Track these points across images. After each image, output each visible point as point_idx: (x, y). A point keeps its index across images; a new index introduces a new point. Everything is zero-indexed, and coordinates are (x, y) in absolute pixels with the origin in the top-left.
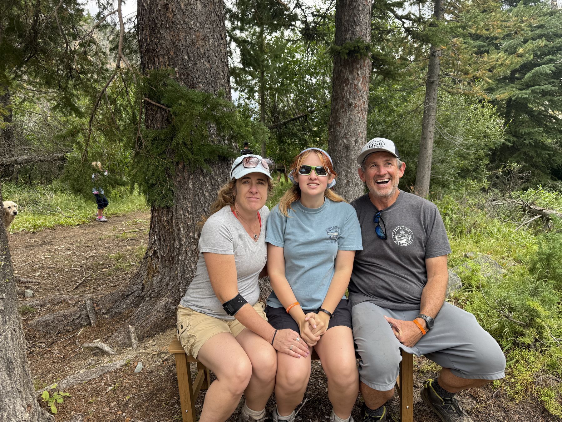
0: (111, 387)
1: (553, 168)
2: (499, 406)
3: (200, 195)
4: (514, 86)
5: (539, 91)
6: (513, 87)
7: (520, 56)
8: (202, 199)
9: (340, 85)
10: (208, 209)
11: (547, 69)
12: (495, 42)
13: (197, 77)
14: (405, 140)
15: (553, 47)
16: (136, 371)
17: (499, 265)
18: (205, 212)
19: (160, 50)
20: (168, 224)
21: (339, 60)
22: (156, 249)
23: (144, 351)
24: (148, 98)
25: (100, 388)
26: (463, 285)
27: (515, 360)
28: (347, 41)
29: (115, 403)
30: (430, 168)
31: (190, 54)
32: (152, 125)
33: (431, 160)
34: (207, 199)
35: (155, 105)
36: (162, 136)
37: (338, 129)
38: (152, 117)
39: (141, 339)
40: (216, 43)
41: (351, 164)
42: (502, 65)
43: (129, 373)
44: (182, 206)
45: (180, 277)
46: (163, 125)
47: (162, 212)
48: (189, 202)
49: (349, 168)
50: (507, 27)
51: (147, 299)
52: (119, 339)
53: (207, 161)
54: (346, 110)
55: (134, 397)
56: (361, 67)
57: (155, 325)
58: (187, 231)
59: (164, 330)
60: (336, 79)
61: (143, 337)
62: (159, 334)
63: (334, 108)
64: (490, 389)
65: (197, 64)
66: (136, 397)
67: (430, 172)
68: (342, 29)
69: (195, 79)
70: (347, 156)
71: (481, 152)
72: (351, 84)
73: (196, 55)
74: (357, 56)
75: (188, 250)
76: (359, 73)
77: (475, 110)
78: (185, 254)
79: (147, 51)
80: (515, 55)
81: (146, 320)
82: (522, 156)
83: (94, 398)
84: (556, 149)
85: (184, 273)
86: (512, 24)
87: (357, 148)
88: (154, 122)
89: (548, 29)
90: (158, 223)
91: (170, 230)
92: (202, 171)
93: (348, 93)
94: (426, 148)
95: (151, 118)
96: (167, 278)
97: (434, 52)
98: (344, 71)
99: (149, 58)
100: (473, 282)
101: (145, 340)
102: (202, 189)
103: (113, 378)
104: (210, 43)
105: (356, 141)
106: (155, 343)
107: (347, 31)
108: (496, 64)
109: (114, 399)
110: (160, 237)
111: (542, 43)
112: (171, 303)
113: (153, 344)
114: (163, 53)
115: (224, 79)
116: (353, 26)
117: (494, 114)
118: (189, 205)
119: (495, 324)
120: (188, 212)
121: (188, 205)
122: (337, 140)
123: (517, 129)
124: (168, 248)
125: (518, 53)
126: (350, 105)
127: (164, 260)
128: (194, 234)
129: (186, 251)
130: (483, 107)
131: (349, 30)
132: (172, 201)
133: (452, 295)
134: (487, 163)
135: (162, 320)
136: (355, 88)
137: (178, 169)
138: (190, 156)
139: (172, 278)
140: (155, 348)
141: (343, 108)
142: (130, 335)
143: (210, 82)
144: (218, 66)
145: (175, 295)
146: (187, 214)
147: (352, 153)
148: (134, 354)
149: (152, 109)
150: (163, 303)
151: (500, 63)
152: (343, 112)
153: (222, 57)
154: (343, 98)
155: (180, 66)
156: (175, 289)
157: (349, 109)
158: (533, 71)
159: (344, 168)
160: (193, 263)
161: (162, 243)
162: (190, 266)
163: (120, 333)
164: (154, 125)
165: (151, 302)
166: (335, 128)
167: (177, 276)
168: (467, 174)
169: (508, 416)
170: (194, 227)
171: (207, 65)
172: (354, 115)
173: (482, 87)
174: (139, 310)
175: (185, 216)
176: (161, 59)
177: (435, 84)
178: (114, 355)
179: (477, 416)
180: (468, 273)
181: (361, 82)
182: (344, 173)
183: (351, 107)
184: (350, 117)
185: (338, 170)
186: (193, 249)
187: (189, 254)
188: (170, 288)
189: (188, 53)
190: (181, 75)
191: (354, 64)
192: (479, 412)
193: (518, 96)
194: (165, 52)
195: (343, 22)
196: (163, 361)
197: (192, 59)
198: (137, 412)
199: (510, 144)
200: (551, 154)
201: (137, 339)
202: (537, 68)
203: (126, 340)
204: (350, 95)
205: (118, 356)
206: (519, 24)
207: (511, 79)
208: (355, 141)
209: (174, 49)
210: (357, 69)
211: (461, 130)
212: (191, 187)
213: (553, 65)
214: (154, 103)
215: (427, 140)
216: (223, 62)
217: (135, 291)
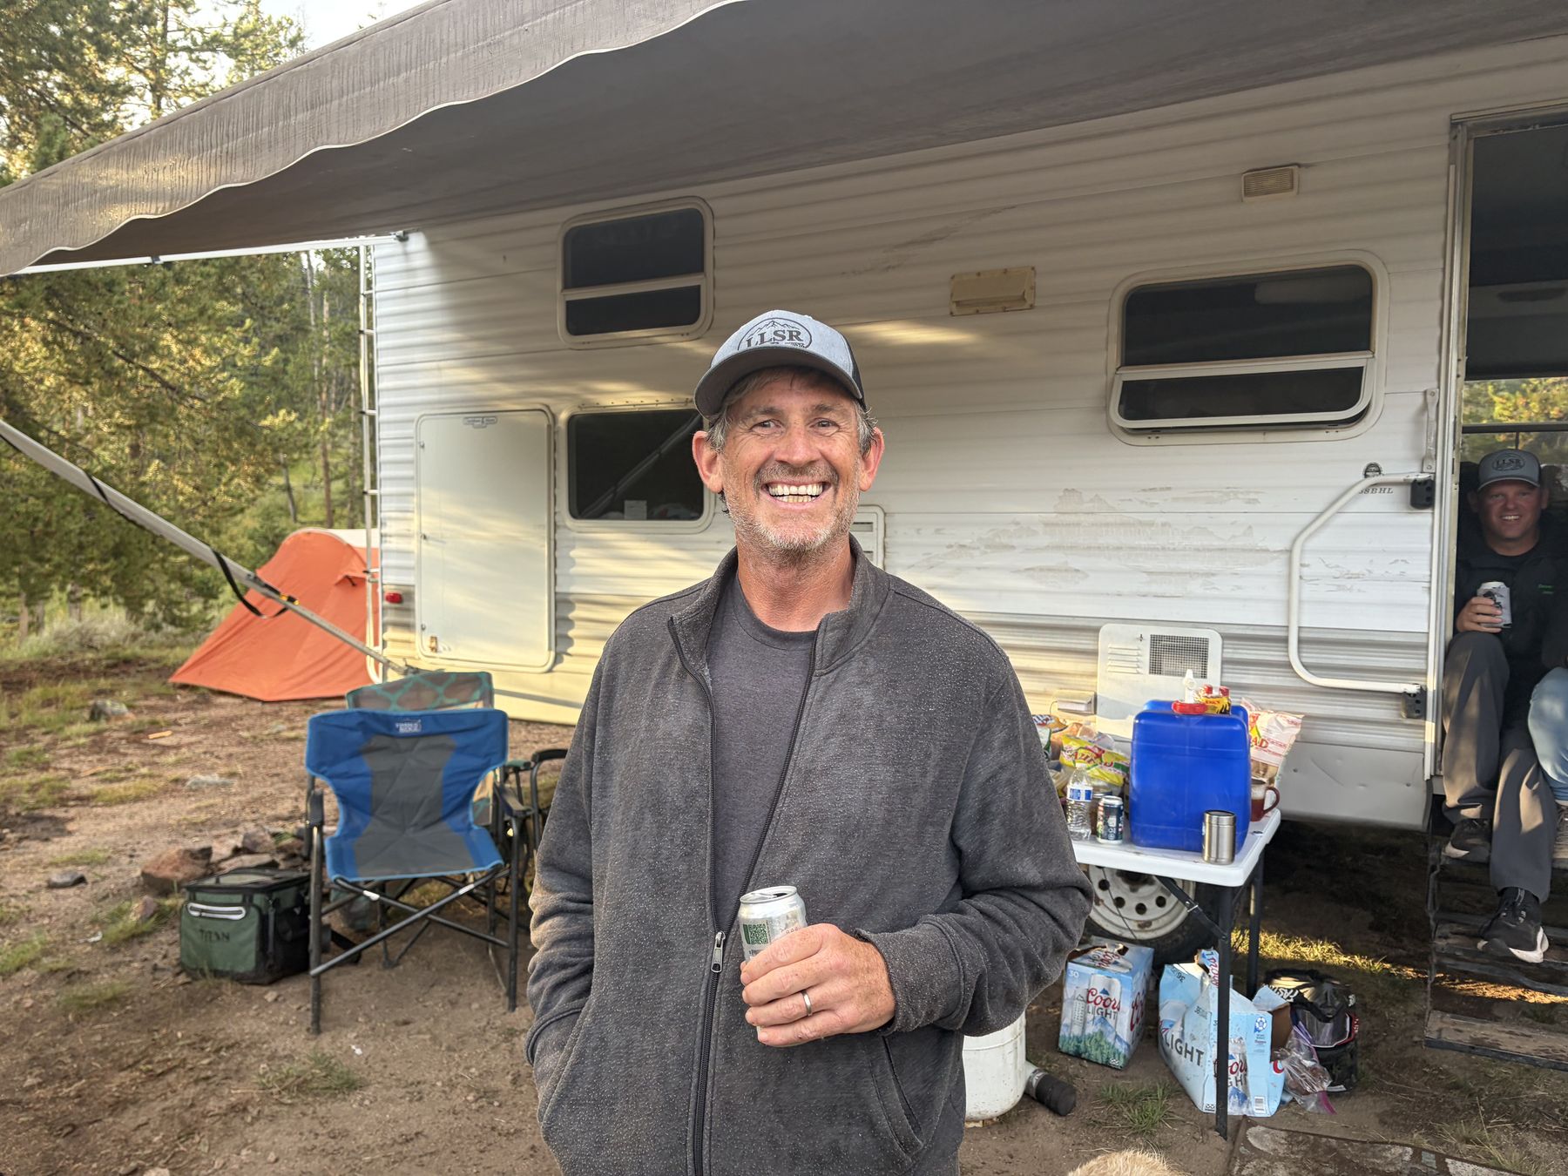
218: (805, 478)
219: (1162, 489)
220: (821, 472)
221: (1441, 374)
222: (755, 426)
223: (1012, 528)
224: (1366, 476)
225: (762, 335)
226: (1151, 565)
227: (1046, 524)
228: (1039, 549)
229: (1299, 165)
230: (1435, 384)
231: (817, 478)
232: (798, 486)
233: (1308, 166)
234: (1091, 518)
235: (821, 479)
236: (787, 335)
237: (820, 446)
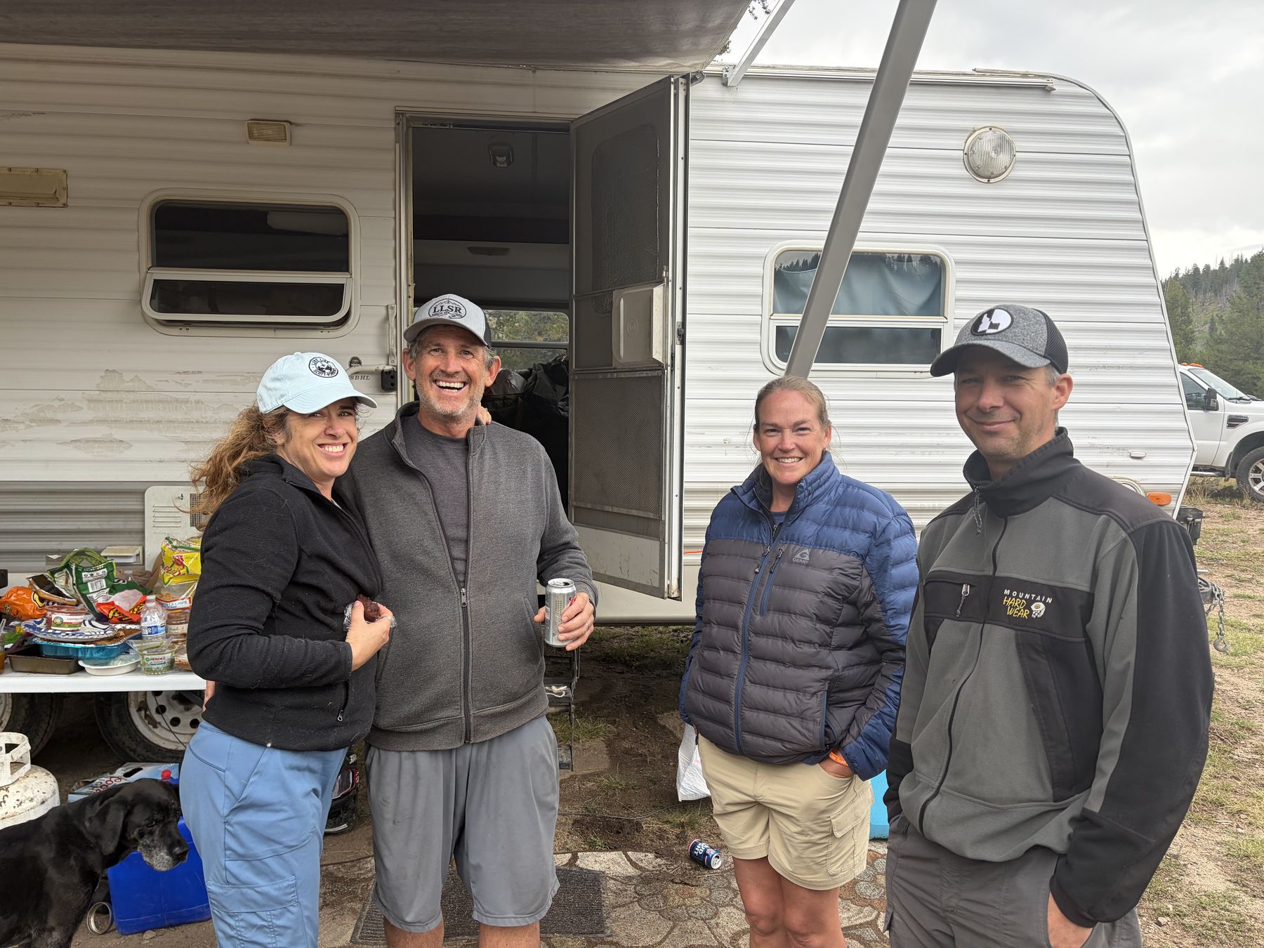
218: (454, 380)
219: (194, 372)
220: (463, 377)
221: (397, 293)
222: (431, 350)
223: (56, 404)
224: (351, 366)
225: (442, 307)
226: (188, 435)
227: (90, 401)
228: (84, 423)
229: (291, 123)
230: (394, 301)
231: (460, 380)
232: (450, 383)
233: (297, 125)
234: (131, 396)
235: (462, 380)
236: (454, 309)
237: (462, 365)
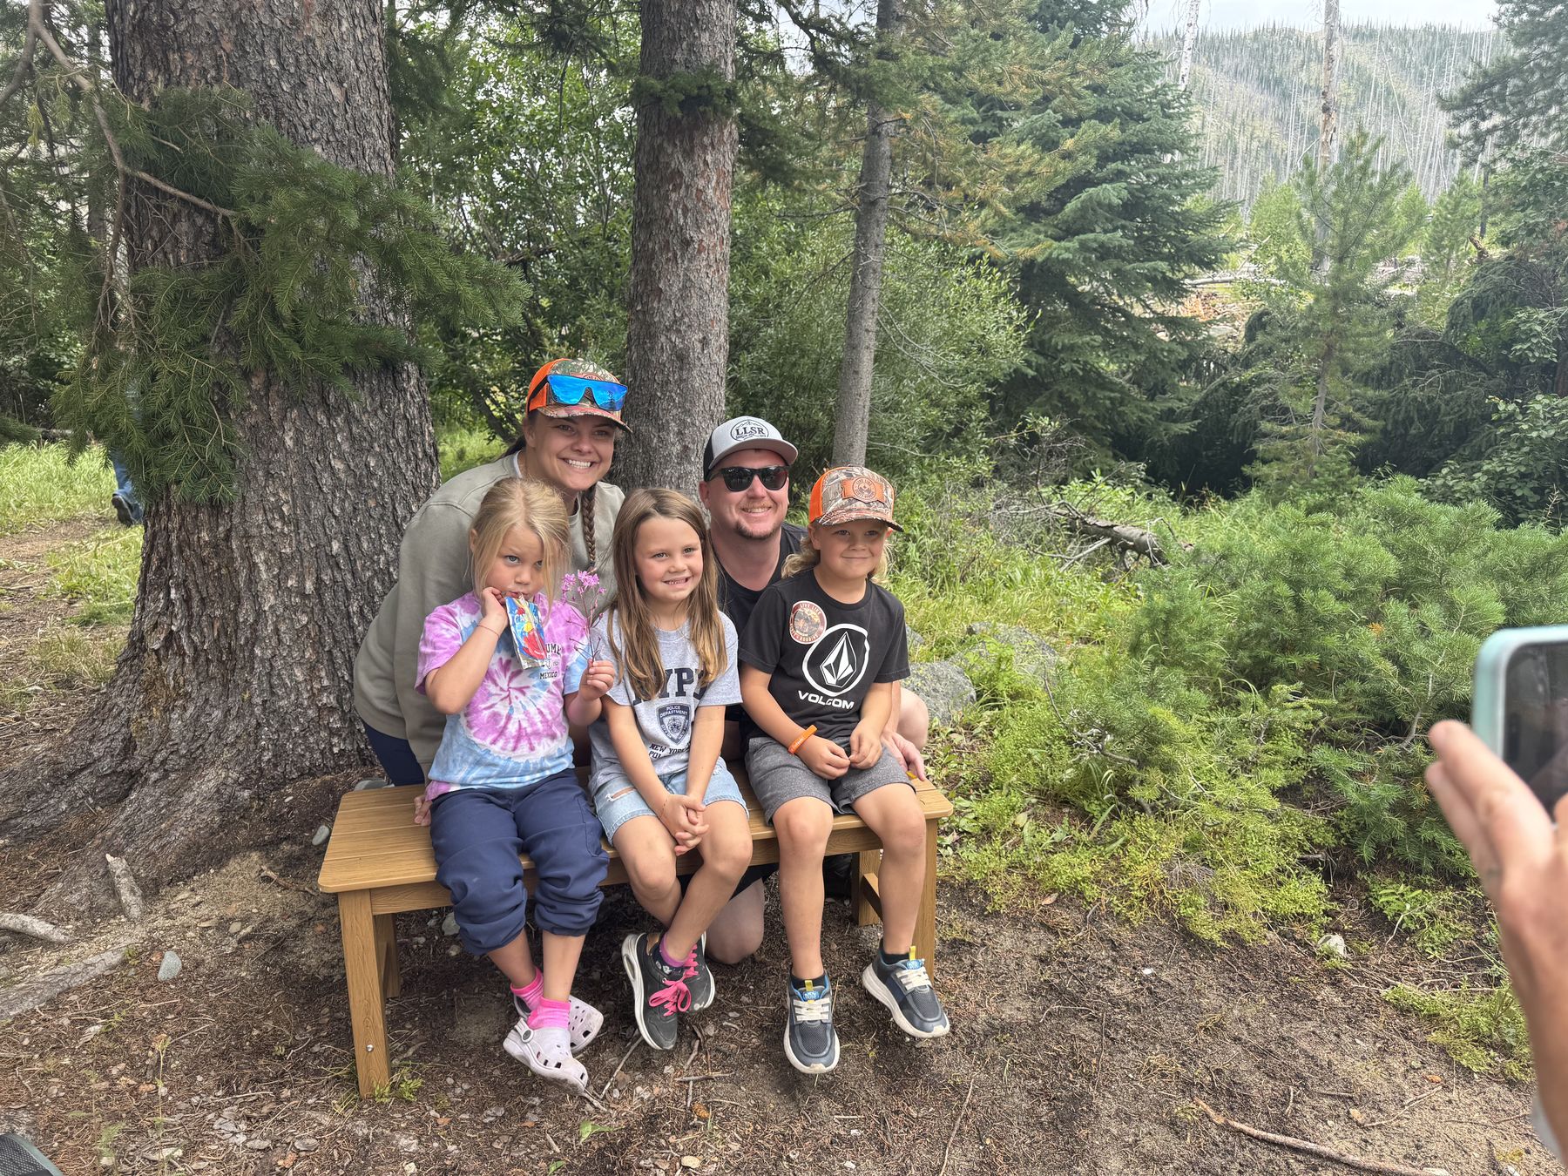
0: (97, 1027)
1: (1117, 434)
2: (1101, 939)
3: (318, 467)
4: (1042, 229)
5: (1095, 245)
6: (1038, 232)
7: (1067, 156)
8: (326, 479)
9: (658, 187)
10: (343, 509)
11: (1112, 193)
12: (999, 113)
13: (308, 124)
14: (802, 350)
15: (1122, 143)
16: (161, 975)
17: (1049, 647)
18: (335, 517)
19: (187, 31)
20: (217, 554)
21: (655, 119)
22: (174, 628)
23: (169, 923)
24: (148, 171)
25: (59, 1035)
26: (979, 696)
27: (1121, 841)
28: (677, 69)
29: (123, 1065)
30: (866, 422)
31: (285, 54)
32: (160, 256)
33: (868, 404)
34: (339, 479)
35: (172, 196)
36: (200, 291)
37: (655, 305)
38: (160, 231)
39: (151, 890)
40: (358, 32)
41: (693, 403)
42: (1030, 173)
43: (143, 983)
44: (263, 498)
45: (260, 708)
46: (198, 257)
47: (196, 517)
48: (285, 489)
49: (688, 412)
50: (1044, 83)
51: (154, 776)
52: (76, 897)
53: (348, 369)
54: (675, 255)
55: (177, 1043)
56: (712, 144)
57: (189, 848)
58: (278, 574)
59: (220, 861)
60: (647, 167)
61: (157, 883)
62: (206, 871)
63: (644, 246)
64: (1078, 907)
65: (305, 85)
66: (186, 1042)
67: (866, 433)
68: (661, 33)
69: (301, 130)
70: (681, 380)
71: (972, 390)
72: (687, 187)
73: (303, 58)
74: (705, 112)
75: (283, 628)
76: (709, 158)
77: (960, 282)
78: (274, 642)
79: (141, 27)
80: (1055, 154)
81: (160, 836)
82: (1055, 402)
83: (50, 1062)
84: (1123, 387)
85: (273, 694)
86: (1055, 76)
87: (705, 361)
88: (168, 246)
89: (1113, 98)
90: (181, 551)
91: (223, 571)
92: (324, 400)
93: (680, 212)
94: (856, 373)
95: (154, 233)
96: (217, 714)
97: (879, 125)
98: (669, 151)
99: (148, 51)
100: (1001, 686)
101: (163, 892)
102: (323, 450)
103: (92, 1002)
104: (344, 29)
105: (704, 342)
106: (198, 898)
107: (675, 41)
108: (1018, 171)
109: (116, 1058)
110: (188, 591)
111: (1113, 132)
112: (236, 781)
113: (193, 902)
114: (197, 41)
115: (381, 136)
116: (691, 30)
117: (1004, 294)
118: (283, 496)
119: (1069, 771)
120: (282, 517)
121: (280, 498)
122: (653, 337)
123: (1046, 337)
124: (217, 625)
125: (1061, 148)
126: (687, 243)
127: (202, 659)
128: (301, 581)
129: (277, 631)
130: (978, 275)
131: (681, 39)
132: (229, 482)
133: (957, 717)
134: (983, 416)
135: (213, 834)
136: (699, 199)
137: (250, 389)
138: (296, 353)
139: (234, 712)
140: (204, 910)
141: (669, 250)
142: (113, 884)
143: (346, 143)
144: (366, 99)
145: (245, 759)
146: (279, 525)
147: (695, 373)
148: (140, 932)
149: (158, 207)
150: (211, 784)
151: (1025, 168)
152: (668, 260)
153: (376, 73)
154: (667, 223)
155: (254, 86)
156: (247, 743)
157: (683, 255)
158: (1084, 196)
159: (675, 411)
160: (301, 664)
161: (196, 610)
162: (290, 676)
163: (75, 879)
164: (165, 254)
165: (165, 785)
166: (647, 303)
167: (251, 704)
168: (933, 443)
169: (1121, 957)
170: (302, 560)
171: (336, 92)
172: (698, 271)
173: (983, 224)
174: (129, 810)
175: (272, 528)
176: (190, 58)
177: (879, 207)
178: (71, 945)
179: (1063, 964)
180: (989, 667)
181: (713, 184)
182: (674, 427)
183: (690, 249)
184: (686, 275)
185: (657, 418)
186: (298, 626)
187: (286, 639)
188: (231, 739)
189: (278, 51)
190: (257, 115)
191: (696, 133)
192: (1065, 956)
193: (1051, 254)
194: (203, 39)
195: (666, 15)
196: (239, 942)
197: (292, 70)
198: (199, 1078)
199: (1031, 373)
200: (1115, 398)
201: (139, 892)
202: (1091, 190)
203: (102, 899)
204: (685, 217)
205: (85, 944)
206: (1068, 79)
207: (1032, 212)
208: (700, 341)
209: (234, 33)
210: (704, 148)
211: (933, 329)
212: (289, 443)
213: (1124, 185)
214: (171, 190)
215: (859, 352)
216: (378, 89)
217: (99, 759)
